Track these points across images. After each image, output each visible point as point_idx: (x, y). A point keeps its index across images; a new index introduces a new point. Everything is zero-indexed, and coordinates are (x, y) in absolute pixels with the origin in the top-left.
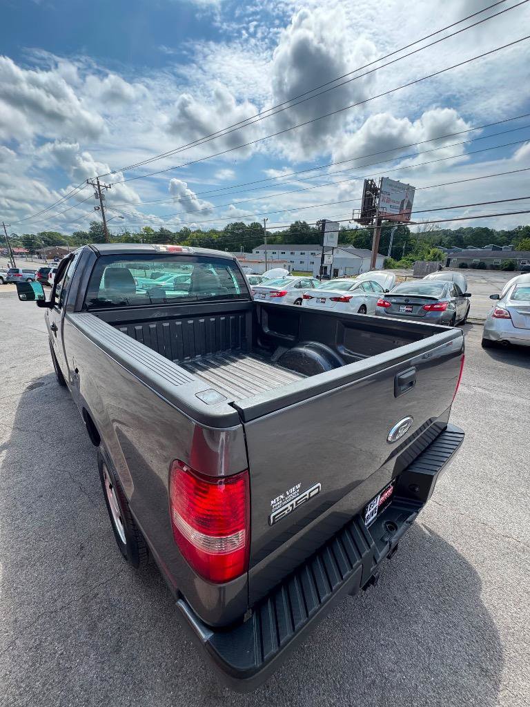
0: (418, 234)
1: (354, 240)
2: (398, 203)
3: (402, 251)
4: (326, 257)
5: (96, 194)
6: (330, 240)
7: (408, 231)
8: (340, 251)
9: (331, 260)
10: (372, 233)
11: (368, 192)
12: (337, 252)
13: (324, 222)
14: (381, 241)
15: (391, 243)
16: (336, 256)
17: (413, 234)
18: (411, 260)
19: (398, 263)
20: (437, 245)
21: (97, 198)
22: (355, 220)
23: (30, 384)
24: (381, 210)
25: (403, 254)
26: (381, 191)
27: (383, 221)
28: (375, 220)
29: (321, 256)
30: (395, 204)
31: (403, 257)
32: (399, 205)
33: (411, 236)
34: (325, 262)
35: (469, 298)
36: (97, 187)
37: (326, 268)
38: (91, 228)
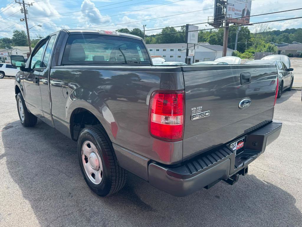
0: (256, 34)
1: (209, 39)
2: (240, 11)
3: (245, 46)
4: (190, 51)
5: (22, 10)
6: (193, 38)
7: (249, 32)
8: (200, 47)
9: (193, 53)
10: (222, 34)
11: (218, 4)
12: (198, 48)
13: (187, 26)
14: (229, 39)
15: (236, 41)
16: (197, 50)
17: (252, 34)
18: (252, 52)
19: (243, 55)
20: (270, 41)
21: (22, 12)
22: (210, 24)
23: (4, 126)
24: (228, 16)
25: (246, 48)
26: (227, 3)
27: (230, 25)
28: (224, 23)
29: (185, 51)
30: (238, 12)
31: (246, 51)
32: (241, 13)
33: (251, 36)
34: (189, 55)
35: (292, 72)
36: (22, 5)
37: (190, 59)
38: (14, 35)
